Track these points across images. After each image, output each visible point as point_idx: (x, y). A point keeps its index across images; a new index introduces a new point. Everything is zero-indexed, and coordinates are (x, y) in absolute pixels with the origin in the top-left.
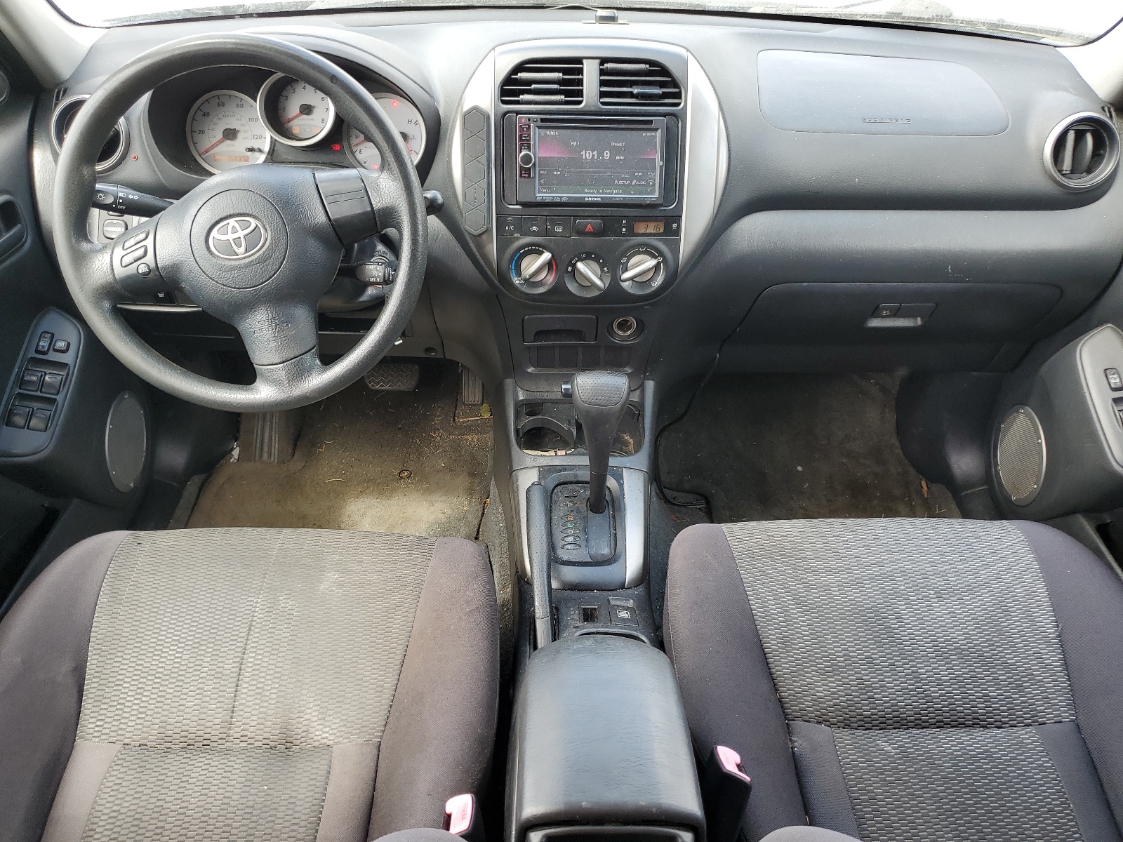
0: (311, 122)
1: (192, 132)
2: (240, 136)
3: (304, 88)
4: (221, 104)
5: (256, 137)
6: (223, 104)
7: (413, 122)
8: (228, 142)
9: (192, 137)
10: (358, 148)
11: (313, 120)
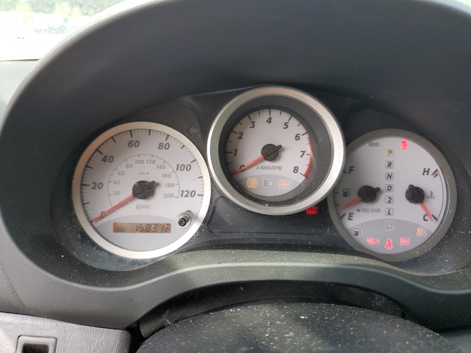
0: (276, 172)
1: (82, 185)
2: (159, 192)
3: (269, 121)
4: (133, 144)
5: (185, 194)
6: (137, 144)
7: (431, 172)
8: (139, 202)
9: (81, 193)
10: (347, 212)
11: (280, 168)
